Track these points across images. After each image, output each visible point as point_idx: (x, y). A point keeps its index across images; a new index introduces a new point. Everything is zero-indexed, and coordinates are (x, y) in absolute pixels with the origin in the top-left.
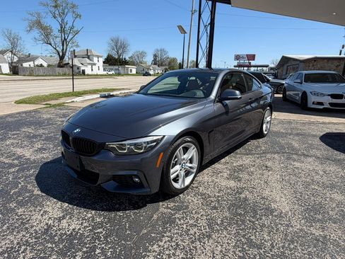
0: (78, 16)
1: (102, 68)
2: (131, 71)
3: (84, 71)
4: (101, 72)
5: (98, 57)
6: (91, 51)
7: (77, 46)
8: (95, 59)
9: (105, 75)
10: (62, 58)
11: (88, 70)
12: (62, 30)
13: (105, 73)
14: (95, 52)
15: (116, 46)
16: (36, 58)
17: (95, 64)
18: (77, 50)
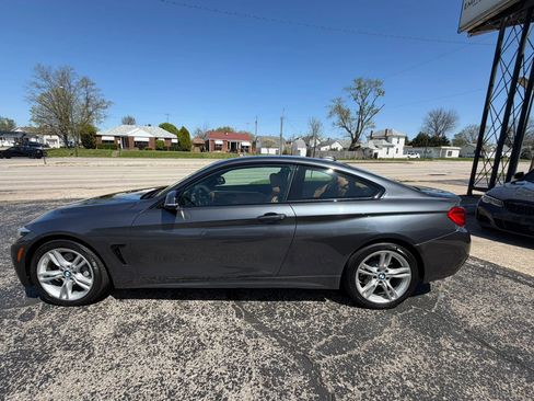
0: (381, 93)
1: (401, 151)
2: (450, 153)
3: (376, 154)
4: (401, 155)
5: (399, 137)
6: (391, 131)
7: (374, 127)
8: (394, 141)
9: (405, 160)
10: (354, 141)
11: (382, 154)
12: (361, 112)
13: (406, 156)
14: (395, 132)
15: (436, 121)
16: (334, 142)
17: (392, 146)
18: (375, 131)
